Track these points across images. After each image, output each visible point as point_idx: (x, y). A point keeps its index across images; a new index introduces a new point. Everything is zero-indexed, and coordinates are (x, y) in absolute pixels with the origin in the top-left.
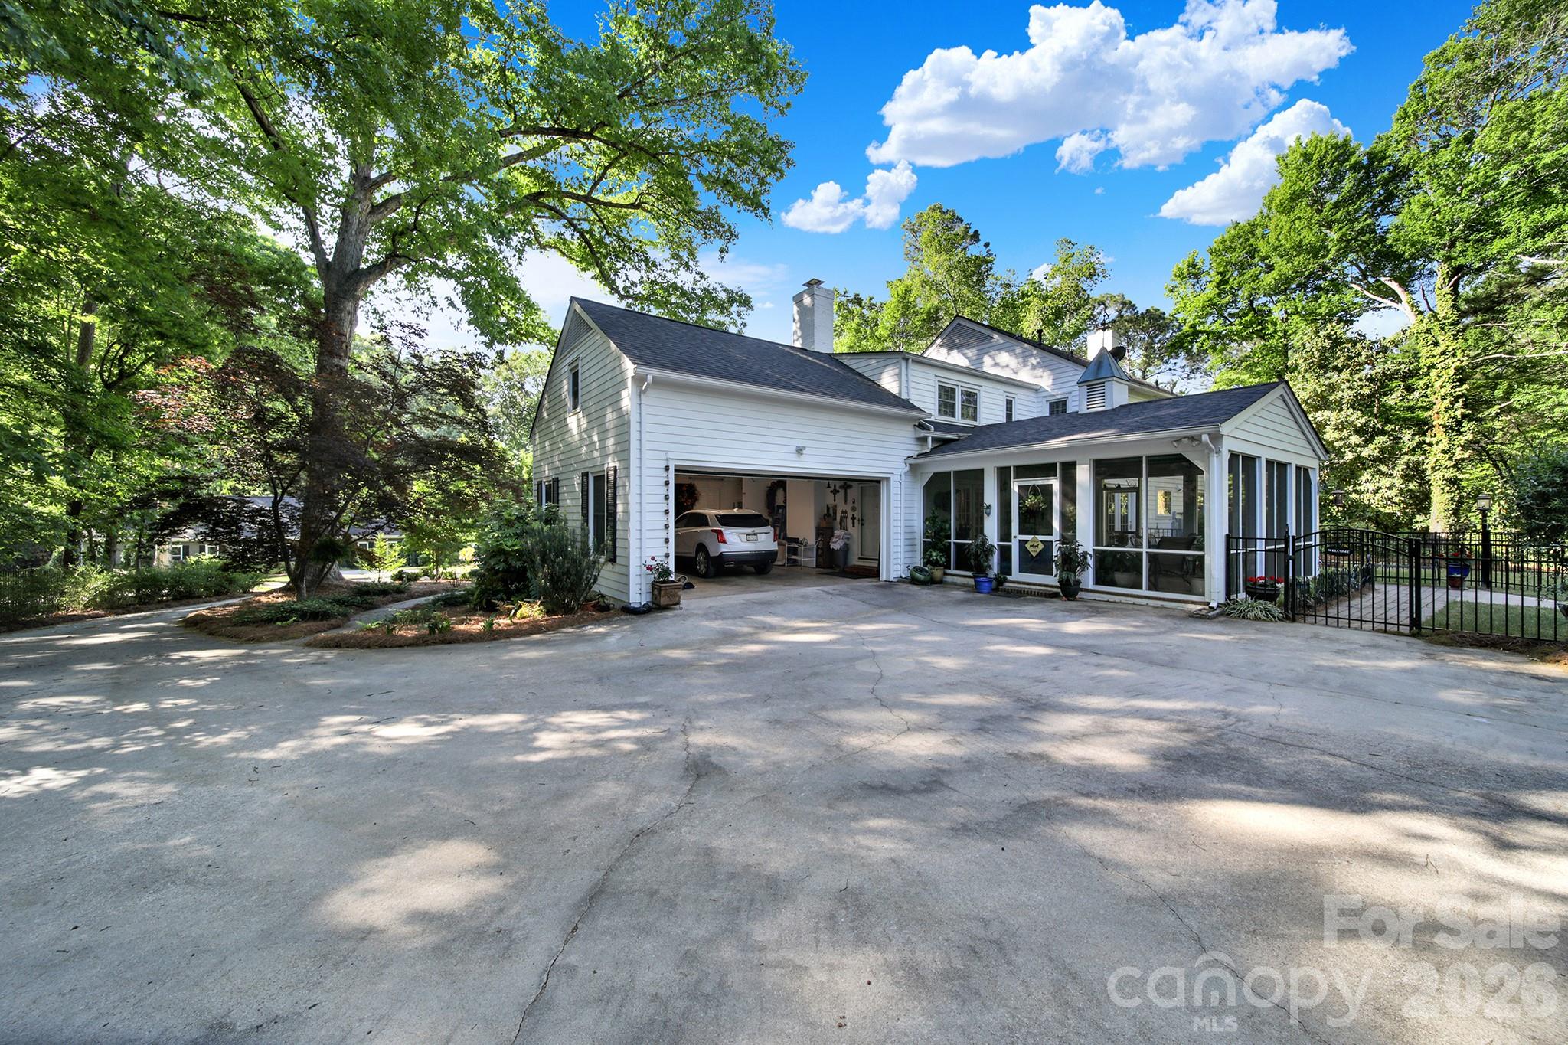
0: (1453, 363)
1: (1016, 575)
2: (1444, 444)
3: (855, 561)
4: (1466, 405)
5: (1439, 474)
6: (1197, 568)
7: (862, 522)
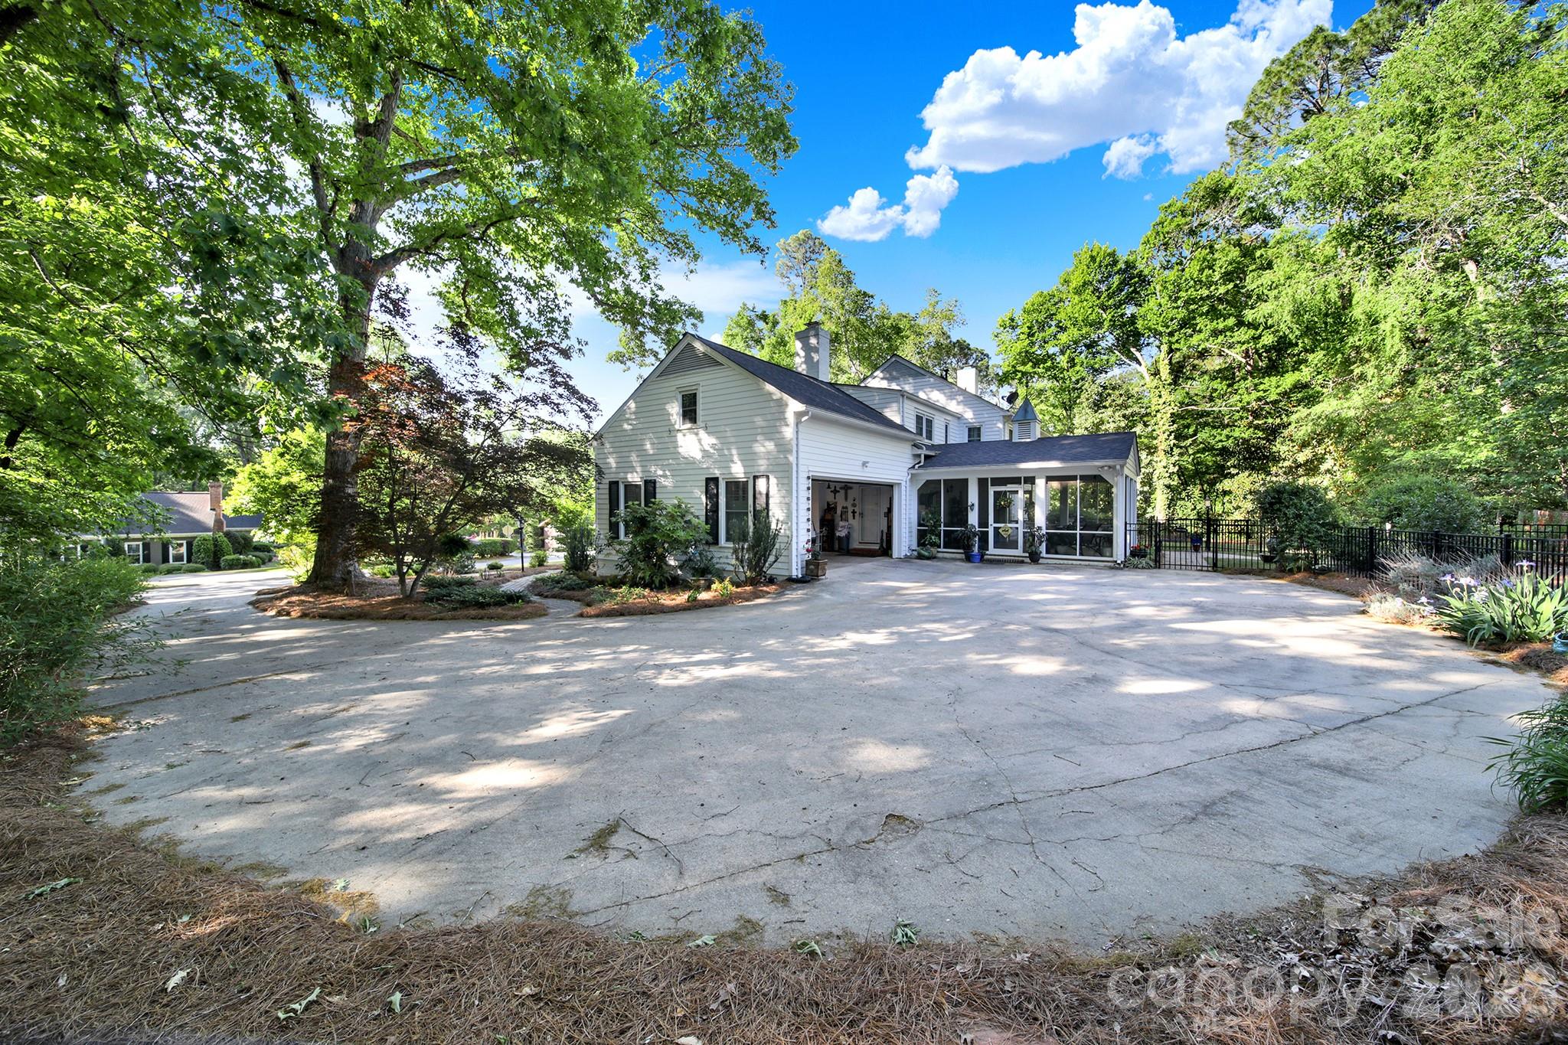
0: (1169, 410)
1: (992, 550)
2: (1164, 463)
3: (855, 545)
4: (1176, 438)
5: (1161, 482)
6: (1109, 540)
7: (862, 515)
